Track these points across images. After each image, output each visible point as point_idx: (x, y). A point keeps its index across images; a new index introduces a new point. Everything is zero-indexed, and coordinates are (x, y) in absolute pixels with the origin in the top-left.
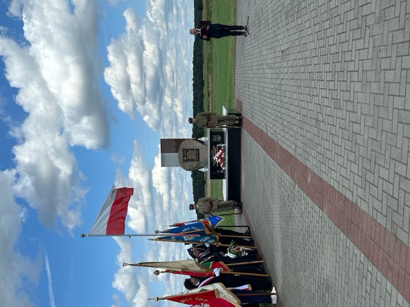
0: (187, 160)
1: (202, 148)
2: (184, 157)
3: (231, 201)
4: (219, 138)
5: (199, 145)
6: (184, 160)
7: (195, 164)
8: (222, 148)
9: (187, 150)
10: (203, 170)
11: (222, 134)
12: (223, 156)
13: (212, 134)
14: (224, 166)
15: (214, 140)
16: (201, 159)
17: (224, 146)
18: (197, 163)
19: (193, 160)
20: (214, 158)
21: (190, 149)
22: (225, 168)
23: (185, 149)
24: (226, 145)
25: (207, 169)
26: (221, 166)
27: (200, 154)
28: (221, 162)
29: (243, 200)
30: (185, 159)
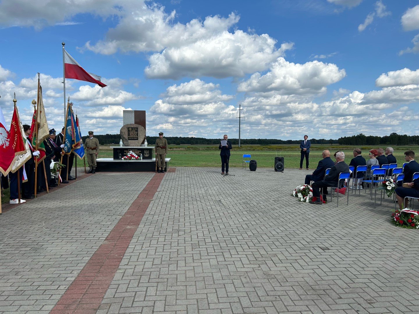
0: (129, 130)
1: (138, 142)
2: (131, 128)
3: (96, 164)
4: (147, 155)
5: (141, 140)
6: (128, 128)
7: (126, 136)
8: (139, 158)
9: (137, 131)
10: (121, 143)
11: (150, 157)
12: (133, 158)
13: (150, 150)
14: (125, 159)
15: (145, 152)
16: (129, 141)
17: (140, 159)
18: (127, 138)
19: (129, 135)
20: (131, 151)
21: (138, 133)
22: (123, 160)
23: (137, 129)
24: (142, 161)
25: (121, 146)
26: (125, 157)
27: (133, 141)
28: (128, 157)
29: (97, 173)
30: (130, 129)
